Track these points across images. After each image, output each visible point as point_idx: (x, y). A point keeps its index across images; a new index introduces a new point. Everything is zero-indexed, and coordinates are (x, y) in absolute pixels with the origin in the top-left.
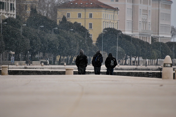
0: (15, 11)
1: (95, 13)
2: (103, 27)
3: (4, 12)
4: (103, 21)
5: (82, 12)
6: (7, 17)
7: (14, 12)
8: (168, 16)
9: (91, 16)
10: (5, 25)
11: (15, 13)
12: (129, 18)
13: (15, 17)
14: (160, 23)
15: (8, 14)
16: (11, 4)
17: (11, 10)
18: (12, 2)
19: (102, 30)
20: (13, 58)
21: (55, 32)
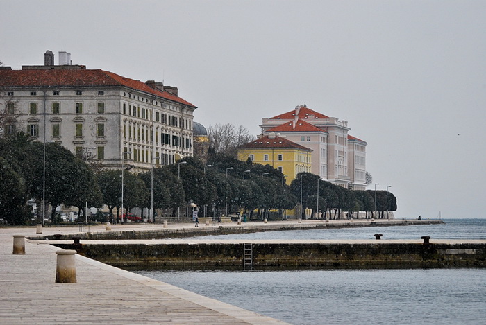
0: (192, 149)
1: (285, 153)
2: (296, 172)
3: (179, 149)
4: (295, 163)
5: (269, 153)
6: (182, 156)
7: (190, 150)
8: (363, 160)
9: (280, 158)
10: (184, 166)
11: (192, 152)
12: (323, 161)
13: (192, 155)
14: (355, 168)
15: (183, 153)
16: (187, 139)
17: (187, 147)
18: (188, 138)
19: (295, 176)
20: (195, 213)
21: (247, 177)
